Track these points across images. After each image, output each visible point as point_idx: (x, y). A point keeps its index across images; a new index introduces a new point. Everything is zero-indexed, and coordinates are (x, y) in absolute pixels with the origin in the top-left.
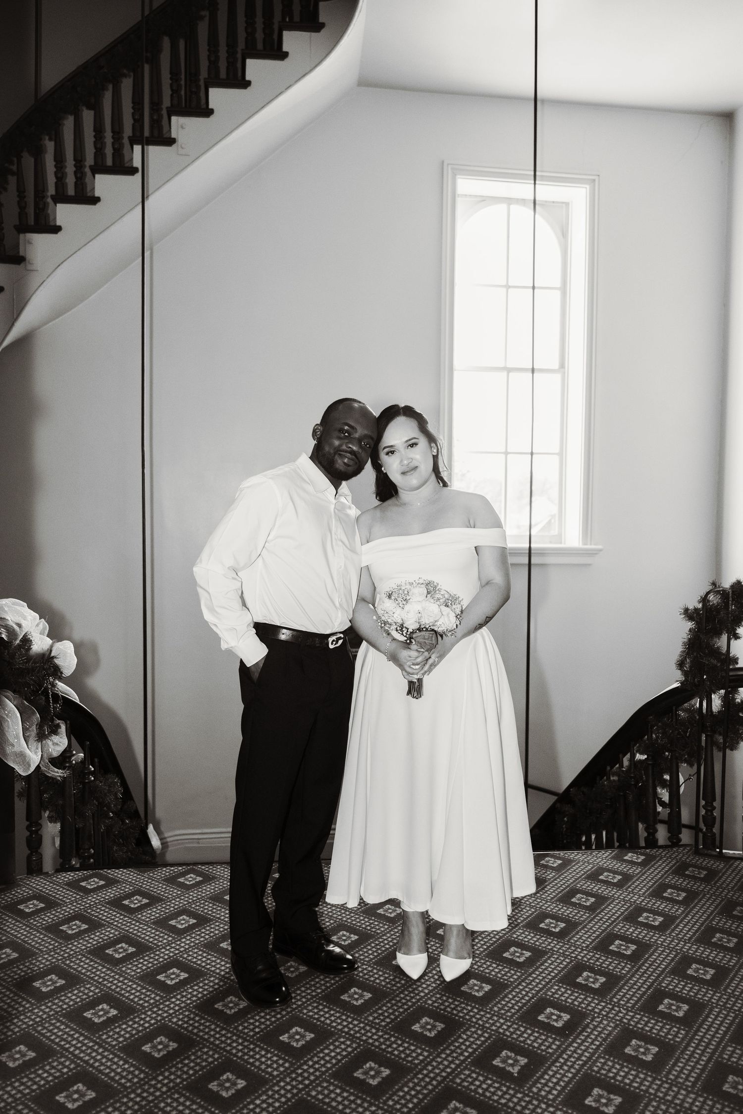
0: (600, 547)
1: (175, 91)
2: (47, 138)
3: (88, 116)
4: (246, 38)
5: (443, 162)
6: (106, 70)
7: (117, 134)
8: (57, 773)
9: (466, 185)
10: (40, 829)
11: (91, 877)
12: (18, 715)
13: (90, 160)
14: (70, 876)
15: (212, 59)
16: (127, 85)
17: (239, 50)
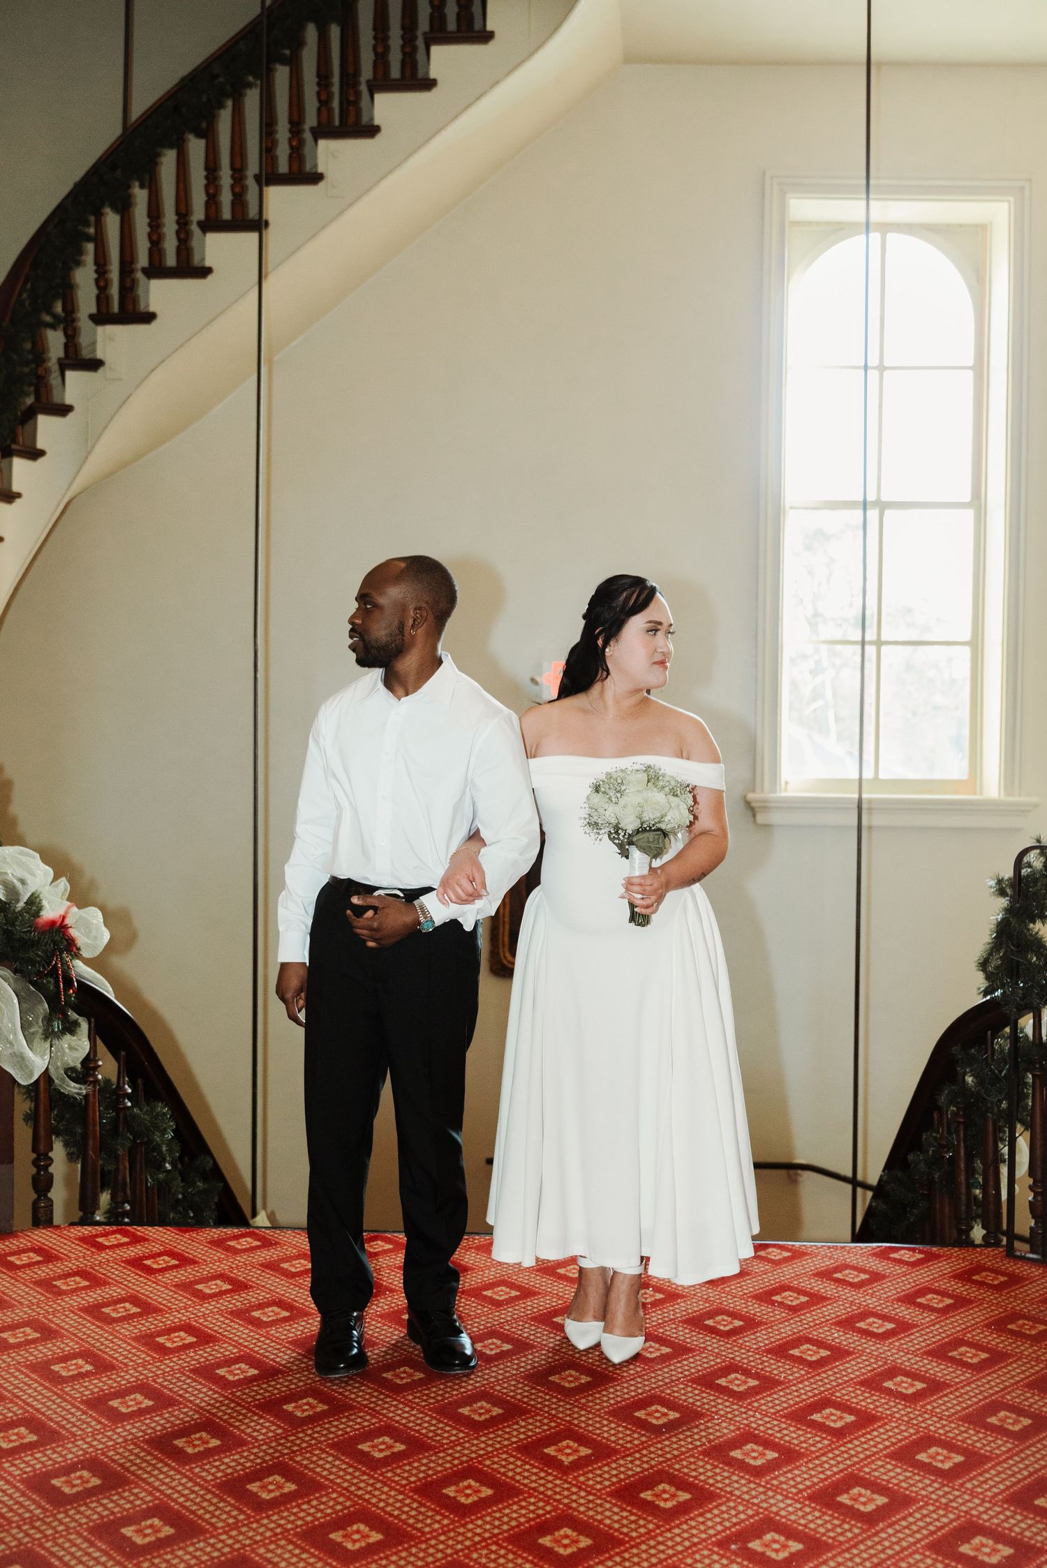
0: (1035, 799)
1: (324, 102)
2: (137, 184)
3: (196, 147)
4: (431, 15)
5: (764, 174)
6: (222, 80)
7: (238, 171)
8: (73, 1088)
9: (803, 208)
10: (50, 1165)
11: (114, 1232)
12: (16, 1001)
13: (198, 213)
14: (87, 1230)
15: (380, 50)
16: (252, 99)
17: (419, 33)
